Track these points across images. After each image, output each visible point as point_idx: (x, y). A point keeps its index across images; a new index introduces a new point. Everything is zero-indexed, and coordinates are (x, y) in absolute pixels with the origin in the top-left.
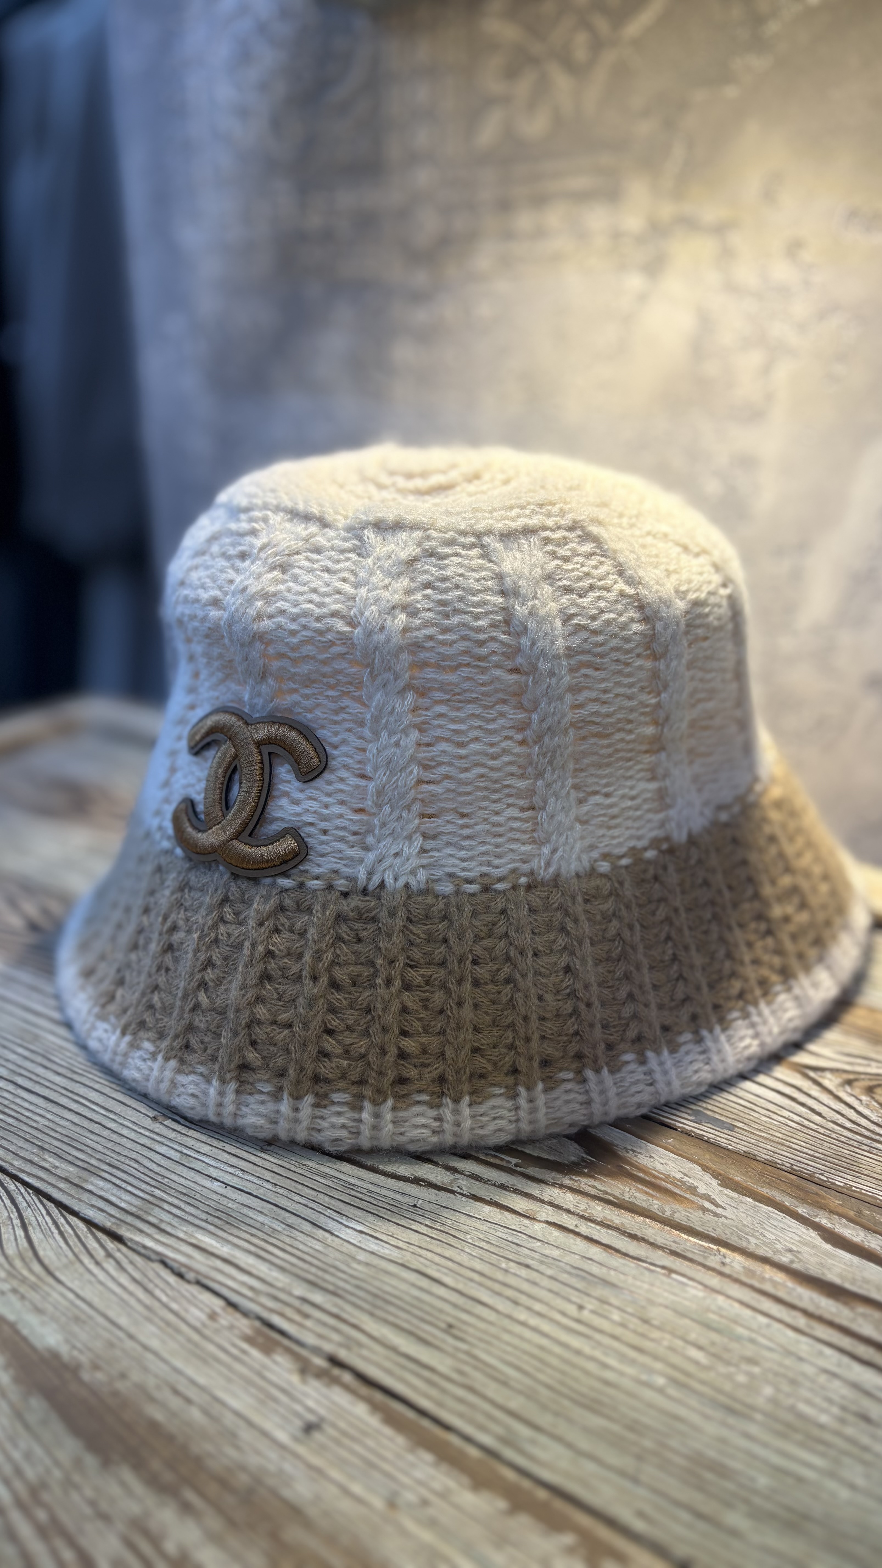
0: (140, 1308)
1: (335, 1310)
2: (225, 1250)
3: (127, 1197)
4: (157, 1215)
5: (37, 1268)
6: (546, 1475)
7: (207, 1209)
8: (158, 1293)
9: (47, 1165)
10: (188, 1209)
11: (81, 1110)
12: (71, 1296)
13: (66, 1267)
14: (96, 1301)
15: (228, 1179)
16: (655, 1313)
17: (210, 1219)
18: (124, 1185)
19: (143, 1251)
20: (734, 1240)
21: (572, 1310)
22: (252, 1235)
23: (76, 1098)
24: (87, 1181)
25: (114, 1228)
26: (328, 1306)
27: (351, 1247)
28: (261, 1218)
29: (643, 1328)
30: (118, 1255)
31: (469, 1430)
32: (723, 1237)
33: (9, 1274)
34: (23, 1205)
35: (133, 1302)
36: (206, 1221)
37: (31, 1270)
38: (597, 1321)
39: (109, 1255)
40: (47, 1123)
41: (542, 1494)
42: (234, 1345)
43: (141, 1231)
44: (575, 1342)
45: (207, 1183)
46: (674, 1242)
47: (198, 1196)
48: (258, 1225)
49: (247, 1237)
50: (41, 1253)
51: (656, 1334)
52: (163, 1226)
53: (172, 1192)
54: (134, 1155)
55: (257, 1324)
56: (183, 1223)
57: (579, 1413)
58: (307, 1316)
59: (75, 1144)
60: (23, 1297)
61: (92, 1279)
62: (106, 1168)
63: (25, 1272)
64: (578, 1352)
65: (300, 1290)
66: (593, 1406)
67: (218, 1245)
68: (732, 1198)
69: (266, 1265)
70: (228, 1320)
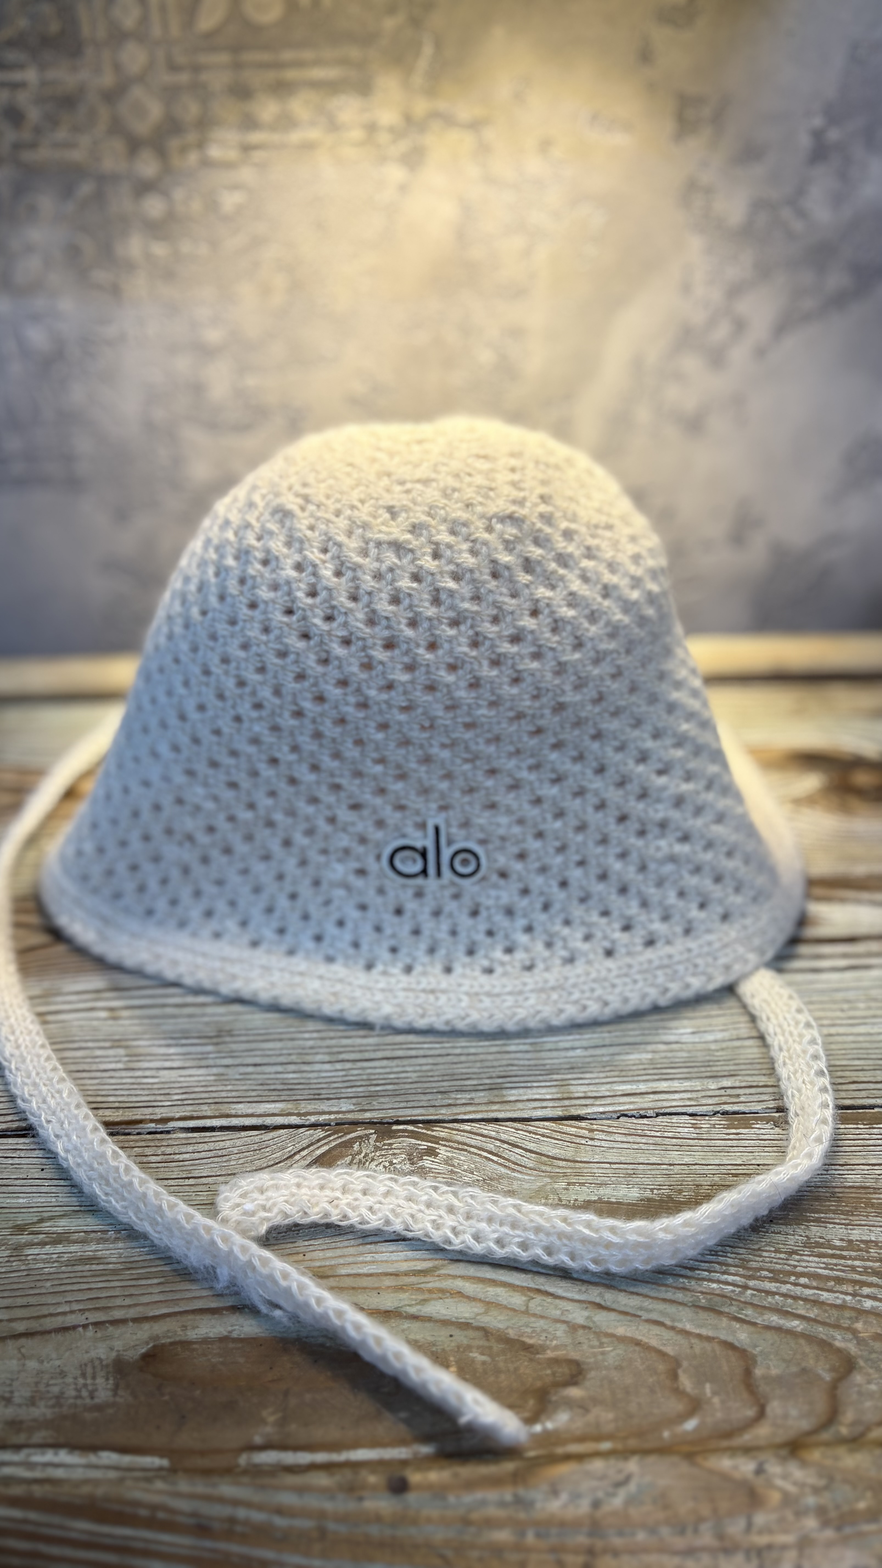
0: (652, 1147)
1: (743, 1084)
2: (642, 1088)
3: (544, 1091)
4: (579, 1090)
5: (561, 1163)
7: (599, 1070)
8: (648, 1133)
9: (464, 1101)
10: (588, 1076)
11: (421, 1053)
12: (605, 1165)
13: (576, 1152)
14: (623, 1159)
15: (579, 1044)
16: (873, 994)
17: (608, 1074)
18: (529, 1085)
19: (604, 1116)
22: (644, 1069)
23: (406, 1046)
24: (504, 1096)
25: (567, 1114)
26: (738, 1084)
27: (701, 1044)
28: (632, 1057)
30: (595, 1127)
33: (551, 1177)
34: (492, 1134)
35: (644, 1147)
36: (607, 1077)
37: (561, 1167)
38: (859, 1013)
39: (590, 1130)
40: (417, 1074)
42: (730, 1134)
43: (586, 1105)
44: (863, 1030)
45: (571, 1053)
47: (581, 1065)
48: (637, 1062)
49: (642, 1072)
50: (549, 1154)
52: (590, 1094)
53: (563, 1071)
54: (505, 1062)
55: (721, 1116)
56: (600, 1086)
58: (738, 1096)
59: (456, 1077)
60: (581, 1184)
61: (602, 1149)
62: (500, 1080)
63: (558, 1170)
64: (870, 1034)
65: (713, 1085)
67: (635, 1087)
69: (676, 1081)
70: (705, 1123)
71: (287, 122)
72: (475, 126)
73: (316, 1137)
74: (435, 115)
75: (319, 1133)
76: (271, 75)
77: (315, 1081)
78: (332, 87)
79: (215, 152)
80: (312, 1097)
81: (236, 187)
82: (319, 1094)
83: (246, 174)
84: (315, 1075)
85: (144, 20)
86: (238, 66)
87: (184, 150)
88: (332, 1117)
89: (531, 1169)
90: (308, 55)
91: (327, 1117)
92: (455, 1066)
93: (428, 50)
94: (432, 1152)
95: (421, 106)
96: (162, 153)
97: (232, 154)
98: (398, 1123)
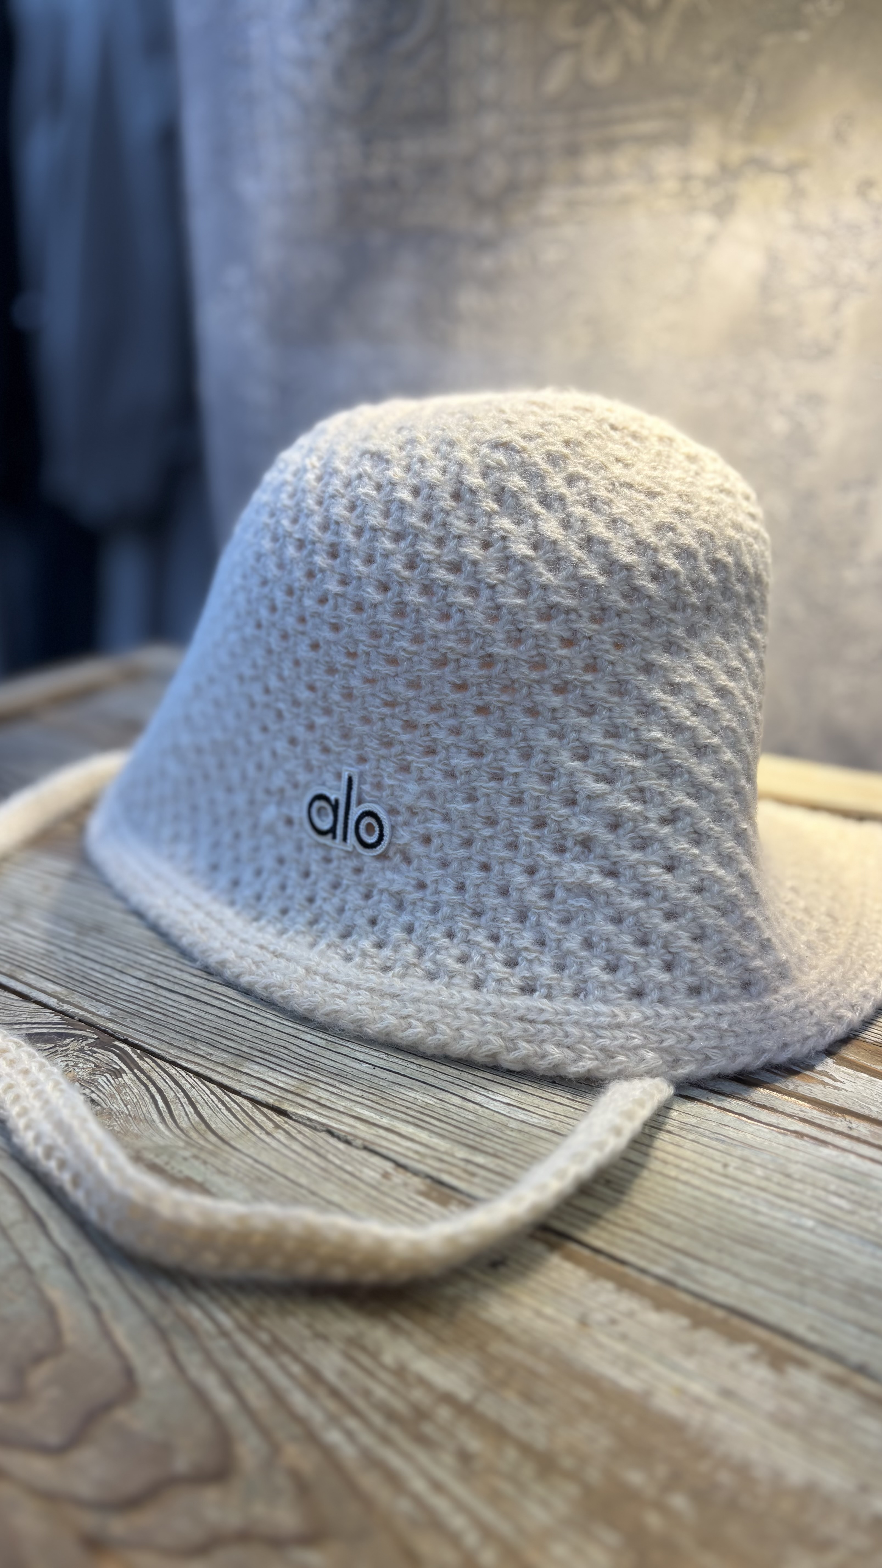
0: (316, 1170)
1: (498, 1169)
2: (385, 1121)
3: (284, 1079)
4: (317, 1093)
5: (212, 1138)
6: (719, 1298)
8: (330, 1157)
9: (202, 1053)
11: (223, 1005)
12: (250, 1161)
13: (239, 1136)
14: (274, 1165)
15: (374, 1061)
16: (793, 1169)
17: (365, 1095)
18: (278, 1068)
19: (308, 1123)
20: (856, 1108)
21: (718, 1167)
22: (408, 1108)
23: (216, 995)
24: (242, 1065)
25: (277, 1104)
26: (491, 1166)
27: (503, 1117)
28: (412, 1094)
29: (786, 1181)
30: (286, 1126)
31: (642, 1263)
32: (846, 1106)
33: (187, 1143)
34: (187, 1086)
35: (308, 1165)
36: (362, 1097)
37: (206, 1140)
38: (742, 1176)
39: (277, 1126)
40: (193, 1018)
41: (719, 1314)
42: (411, 1199)
43: (303, 1106)
44: (727, 1193)
46: (802, 1111)
47: (349, 1076)
48: (411, 1100)
49: (404, 1109)
50: (213, 1126)
51: (798, 1186)
52: (323, 1101)
54: (283, 1043)
55: (428, 1181)
56: (341, 1099)
57: (738, 1249)
58: (473, 1175)
59: (223, 1034)
60: (205, 1163)
61: (266, 1146)
63: (202, 1142)
64: (730, 1202)
65: (462, 1153)
66: (751, 1243)
67: (376, 1116)
68: (849, 1074)
69: (426, 1133)
70: (399, 1177)
71: (609, 177)
73: (50, 1020)
74: (751, 161)
75: (57, 1019)
76: (601, 132)
77: (109, 986)
78: (654, 140)
79: (544, 210)
80: (89, 994)
82: (96, 995)
83: (568, 230)
84: (116, 982)
86: (574, 127)
87: (518, 208)
88: (82, 1013)
89: (181, 1130)
90: (635, 110)
91: (77, 1011)
92: (235, 1026)
94: (117, 1073)
95: (737, 153)
96: (499, 212)
97: (559, 211)
98: (125, 1041)
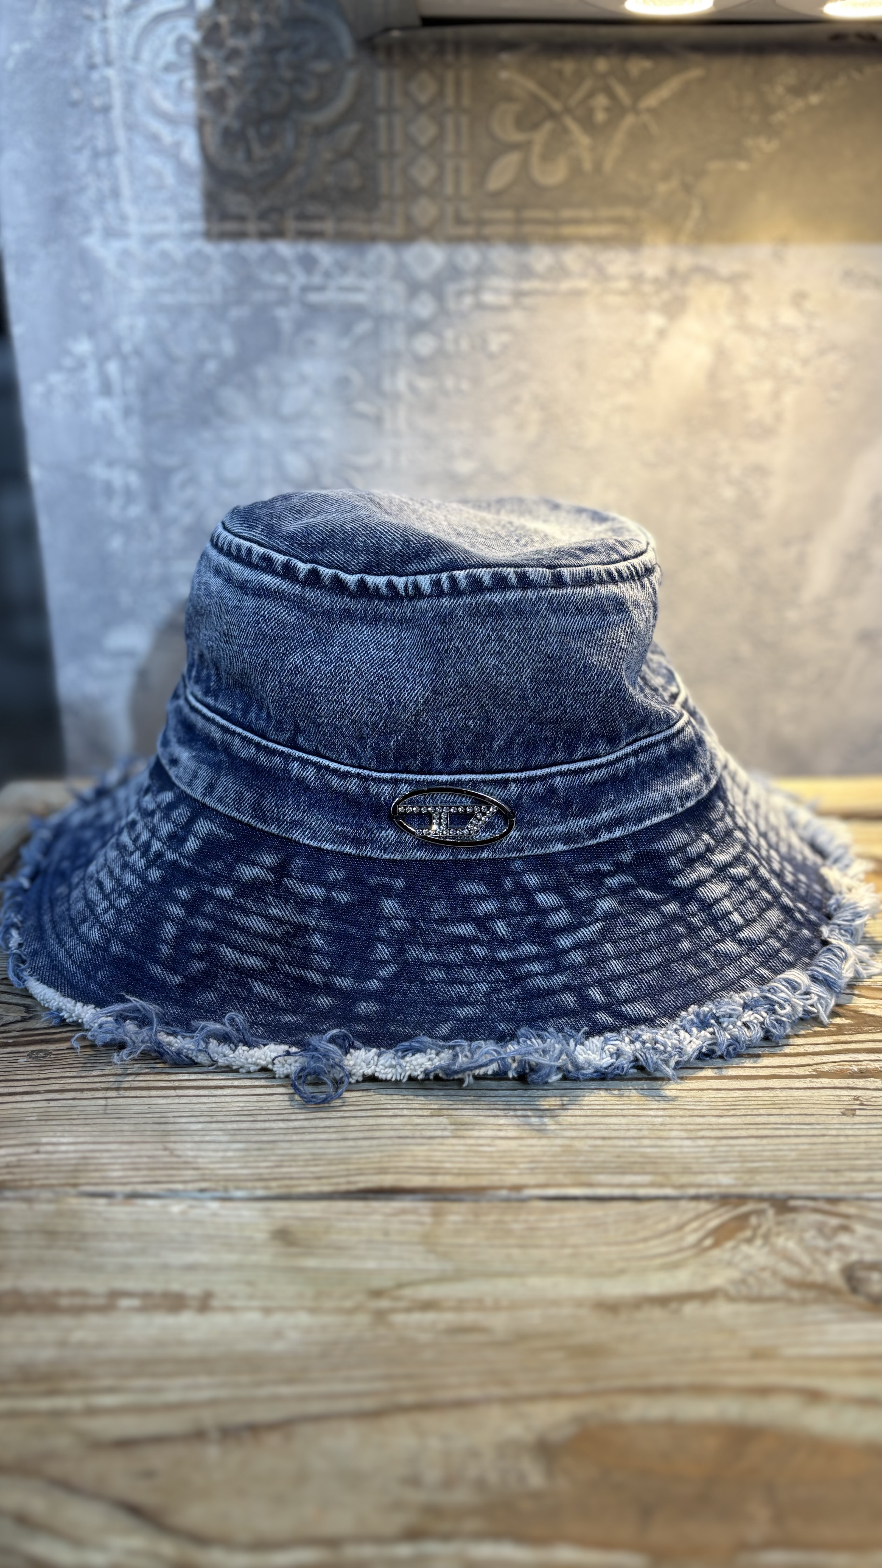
59: (843, 1157)
71: (560, 271)
72: (734, 280)
73: (702, 1210)
74: (698, 269)
75: (705, 1205)
76: (549, 231)
78: (605, 242)
79: (488, 298)
80: (682, 1170)
81: (506, 329)
83: (516, 318)
84: (678, 1150)
85: (439, 179)
86: (519, 222)
87: (460, 294)
88: (713, 1190)
90: (586, 213)
93: (696, 212)
94: (846, 1229)
95: (685, 260)
96: (439, 296)
97: (505, 300)
98: (794, 1198)
